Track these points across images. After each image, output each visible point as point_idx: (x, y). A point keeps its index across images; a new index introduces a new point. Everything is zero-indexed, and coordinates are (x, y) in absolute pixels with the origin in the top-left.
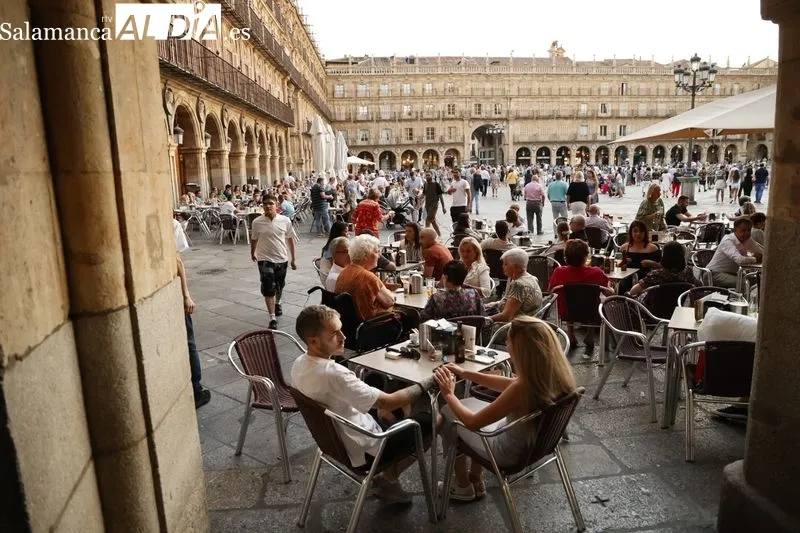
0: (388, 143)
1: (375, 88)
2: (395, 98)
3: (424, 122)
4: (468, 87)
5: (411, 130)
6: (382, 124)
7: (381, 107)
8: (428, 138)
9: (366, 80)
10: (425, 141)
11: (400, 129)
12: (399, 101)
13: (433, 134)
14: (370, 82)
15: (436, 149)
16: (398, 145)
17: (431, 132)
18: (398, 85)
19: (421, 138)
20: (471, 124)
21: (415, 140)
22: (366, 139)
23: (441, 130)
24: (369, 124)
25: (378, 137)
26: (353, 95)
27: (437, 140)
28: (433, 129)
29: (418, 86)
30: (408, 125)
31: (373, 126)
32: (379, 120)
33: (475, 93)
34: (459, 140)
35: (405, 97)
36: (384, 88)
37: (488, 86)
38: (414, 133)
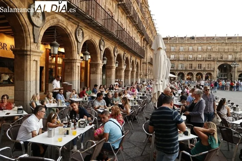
0: (182, 69)
1: (178, 48)
2: (185, 52)
3: (198, 62)
4: (217, 48)
5: (191, 64)
6: (180, 62)
7: (180, 55)
8: (198, 68)
9: (174, 45)
10: (197, 69)
11: (187, 64)
12: (187, 53)
13: (201, 66)
14: (176, 46)
15: (202, 72)
16: (186, 70)
17: (200, 66)
18: (187, 47)
19: (196, 68)
20: (218, 63)
21: (193, 68)
22: (173, 67)
23: (204, 65)
24: (175, 62)
25: (178, 67)
26: (169, 51)
27: (202, 69)
28: (201, 64)
29: (195, 48)
30: (191, 63)
31: (176, 63)
32: (179, 60)
33: (220, 50)
34: (212, 69)
35: (190, 52)
36: (182, 48)
37: (226, 47)
38: (193, 66)
